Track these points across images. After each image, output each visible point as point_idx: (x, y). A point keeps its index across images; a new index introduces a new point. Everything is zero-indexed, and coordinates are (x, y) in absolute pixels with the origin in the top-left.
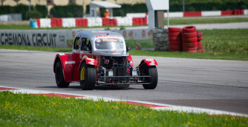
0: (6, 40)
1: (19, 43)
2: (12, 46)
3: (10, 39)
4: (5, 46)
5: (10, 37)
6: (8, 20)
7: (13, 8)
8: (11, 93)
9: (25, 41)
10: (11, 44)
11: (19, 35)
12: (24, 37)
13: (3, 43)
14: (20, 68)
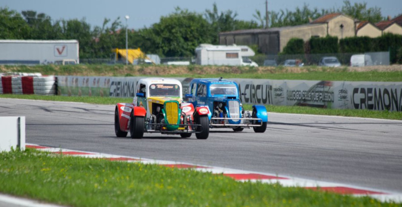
0: (363, 101)
1: (385, 106)
2: (373, 111)
3: (370, 99)
4: (360, 110)
5: (370, 95)
6: (366, 63)
7: (374, 40)
8: (376, 200)
9: (396, 102)
10: (371, 107)
11: (386, 91)
12: (395, 95)
13: (356, 106)
14: (388, 153)
